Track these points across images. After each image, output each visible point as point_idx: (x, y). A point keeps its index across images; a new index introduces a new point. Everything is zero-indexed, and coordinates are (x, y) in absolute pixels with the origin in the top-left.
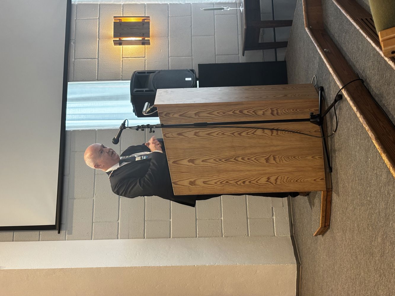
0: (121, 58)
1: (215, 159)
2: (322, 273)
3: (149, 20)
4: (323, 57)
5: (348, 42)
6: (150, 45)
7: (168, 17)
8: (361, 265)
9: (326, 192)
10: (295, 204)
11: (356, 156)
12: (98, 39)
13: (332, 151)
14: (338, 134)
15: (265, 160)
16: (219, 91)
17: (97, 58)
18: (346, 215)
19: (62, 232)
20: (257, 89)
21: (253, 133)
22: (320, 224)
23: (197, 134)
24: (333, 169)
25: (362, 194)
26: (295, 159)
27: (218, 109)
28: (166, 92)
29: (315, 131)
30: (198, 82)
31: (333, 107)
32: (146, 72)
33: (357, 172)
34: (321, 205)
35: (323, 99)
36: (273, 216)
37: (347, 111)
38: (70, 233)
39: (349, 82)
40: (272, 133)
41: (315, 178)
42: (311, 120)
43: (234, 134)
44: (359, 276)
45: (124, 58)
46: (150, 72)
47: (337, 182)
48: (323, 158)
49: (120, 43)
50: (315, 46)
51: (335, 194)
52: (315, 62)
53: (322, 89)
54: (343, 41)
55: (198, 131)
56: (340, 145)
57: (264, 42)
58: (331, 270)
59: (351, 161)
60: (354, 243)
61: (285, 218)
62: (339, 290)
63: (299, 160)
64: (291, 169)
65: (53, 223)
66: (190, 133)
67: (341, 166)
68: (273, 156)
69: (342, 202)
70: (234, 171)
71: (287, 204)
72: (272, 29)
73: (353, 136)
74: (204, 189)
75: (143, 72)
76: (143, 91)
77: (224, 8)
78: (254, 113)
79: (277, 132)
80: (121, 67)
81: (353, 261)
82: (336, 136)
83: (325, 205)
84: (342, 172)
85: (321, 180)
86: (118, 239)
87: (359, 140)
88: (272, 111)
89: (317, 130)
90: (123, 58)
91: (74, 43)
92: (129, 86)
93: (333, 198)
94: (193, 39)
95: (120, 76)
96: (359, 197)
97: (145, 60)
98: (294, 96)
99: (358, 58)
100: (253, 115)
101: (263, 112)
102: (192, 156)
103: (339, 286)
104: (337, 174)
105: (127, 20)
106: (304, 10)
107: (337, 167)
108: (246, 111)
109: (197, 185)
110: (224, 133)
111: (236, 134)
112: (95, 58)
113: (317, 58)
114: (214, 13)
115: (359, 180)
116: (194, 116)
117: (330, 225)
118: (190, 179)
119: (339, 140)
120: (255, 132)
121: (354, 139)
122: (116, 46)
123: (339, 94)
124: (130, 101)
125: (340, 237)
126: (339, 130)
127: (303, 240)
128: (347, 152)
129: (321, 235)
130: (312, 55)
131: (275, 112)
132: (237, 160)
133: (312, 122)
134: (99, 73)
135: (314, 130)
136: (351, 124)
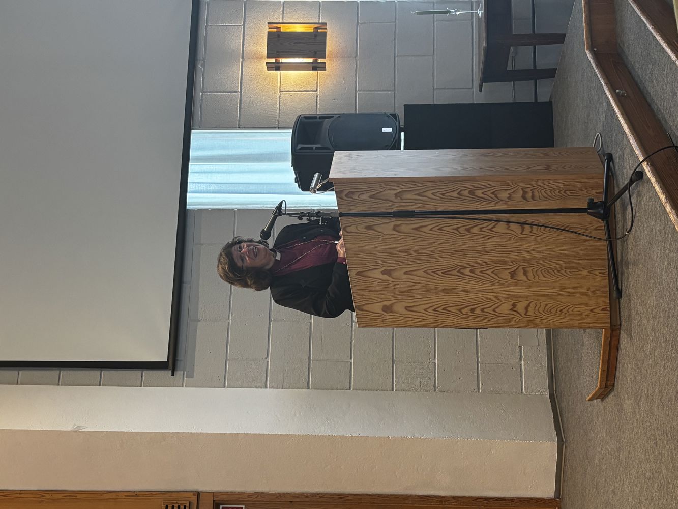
0: (278, 91)
1: (426, 271)
2: (599, 461)
3: (326, 29)
4: (613, 104)
5: (657, 80)
6: (326, 70)
7: (357, 23)
8: (662, 457)
9: (610, 332)
10: (559, 342)
11: (661, 276)
12: (241, 60)
13: (623, 263)
14: (634, 237)
15: (510, 275)
16: (437, 156)
17: (239, 91)
18: (641, 371)
19: (179, 373)
20: (500, 154)
21: (490, 229)
22: (599, 383)
23: (397, 228)
24: (623, 293)
25: (669, 341)
26: (559, 274)
27: (434, 188)
28: (349, 157)
29: (596, 229)
30: (403, 134)
31: (627, 191)
32: (318, 116)
33: (663, 305)
34: (600, 352)
35: (610, 174)
36: (521, 360)
37: (649, 201)
38: (190, 376)
39: (657, 150)
40: (523, 231)
41: (592, 308)
42: (589, 211)
43: (459, 230)
44: (659, 475)
45: (282, 91)
46: (323, 117)
47: (629, 316)
48: (607, 273)
49: (277, 67)
50: (601, 83)
51: (625, 336)
52: (601, 110)
53: (610, 158)
54: (649, 77)
55: (399, 223)
56: (637, 255)
57: (516, 69)
58: (613, 459)
59: (653, 283)
60: (652, 418)
61: (541, 364)
62: (625, 492)
63: (566, 276)
64: (553, 291)
65: (164, 358)
66: (386, 227)
67: (636, 291)
68: (523, 268)
69: (637, 349)
70: (456, 291)
71: (545, 341)
72: (531, 47)
73: (659, 242)
74: (407, 319)
75: (313, 117)
76: (312, 148)
77: (451, 10)
78: (493, 196)
79: (532, 228)
80: (278, 106)
81: (650, 450)
82: (631, 240)
83: (607, 352)
84: (638, 300)
85: (602, 310)
86: (266, 388)
87: (668, 251)
88: (525, 193)
89: (598, 227)
90: (280, 91)
91: (203, 66)
92: (289, 138)
93: (621, 342)
94: (396, 62)
95: (276, 122)
96: (663, 344)
97: (317, 96)
98: (563, 168)
99: (673, 110)
100: (491, 199)
101: (509, 194)
102: (388, 265)
103: (626, 486)
104: (630, 302)
105: (289, 28)
106: (585, 21)
107: (630, 290)
108: (481, 192)
109: (395, 313)
110: (443, 227)
111: (462, 230)
112: (236, 90)
113: (604, 104)
114: (433, 18)
115: (665, 317)
116: (393, 198)
117: (615, 384)
118: (383, 302)
119: (635, 247)
120: (494, 227)
121: (659, 248)
122: (270, 72)
123: (637, 170)
124: (290, 163)
125: (630, 407)
126: (636, 230)
127: (570, 403)
128: (648, 268)
129: (599, 400)
130: (596, 98)
131: (529, 195)
132: (462, 274)
133: (590, 215)
134: (242, 115)
135: (594, 227)
136: (655, 222)
